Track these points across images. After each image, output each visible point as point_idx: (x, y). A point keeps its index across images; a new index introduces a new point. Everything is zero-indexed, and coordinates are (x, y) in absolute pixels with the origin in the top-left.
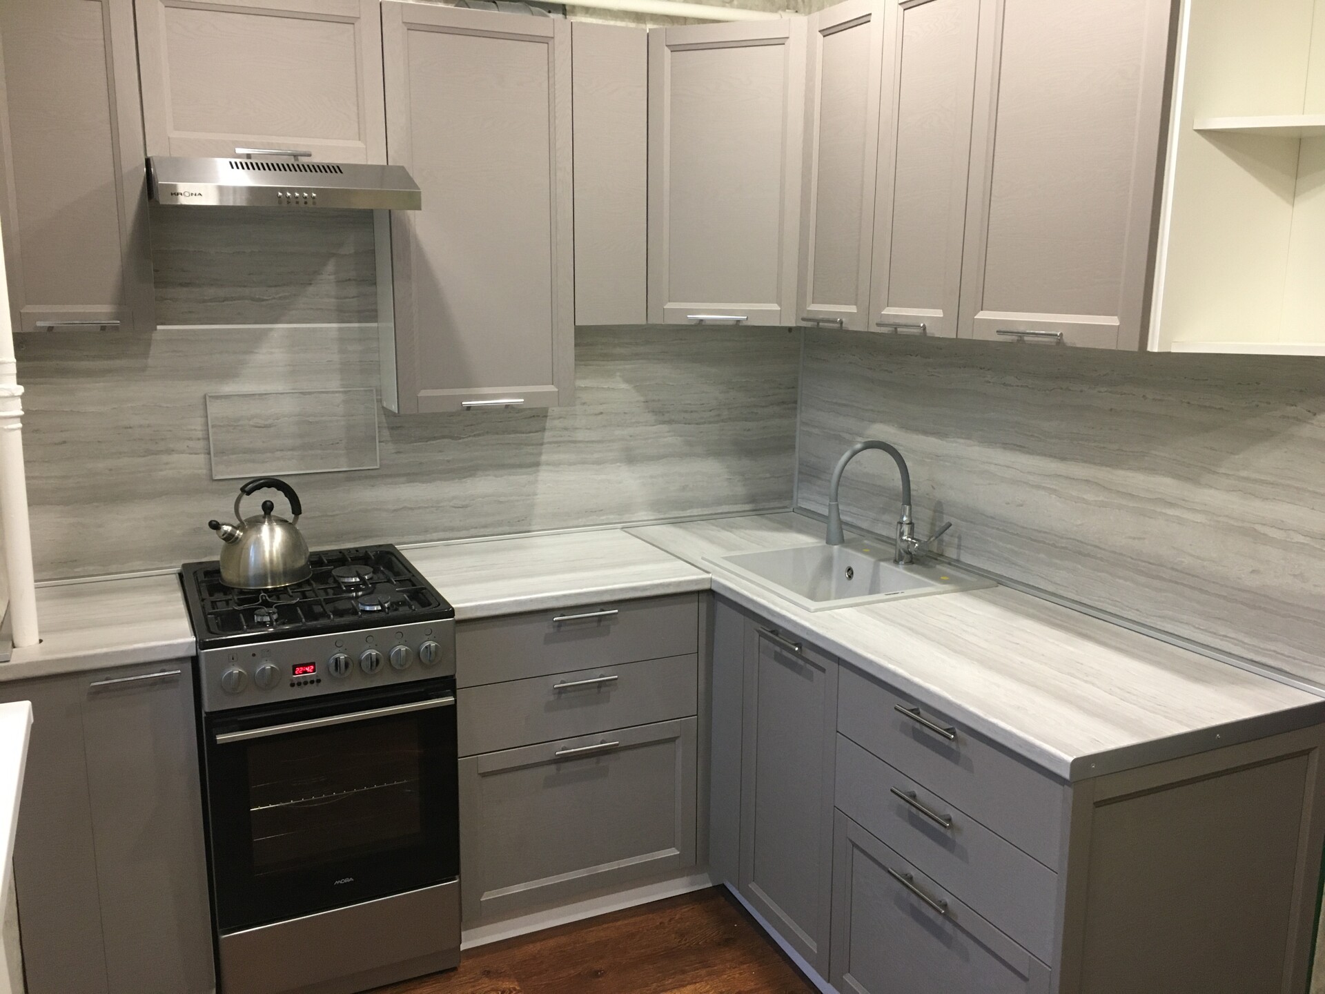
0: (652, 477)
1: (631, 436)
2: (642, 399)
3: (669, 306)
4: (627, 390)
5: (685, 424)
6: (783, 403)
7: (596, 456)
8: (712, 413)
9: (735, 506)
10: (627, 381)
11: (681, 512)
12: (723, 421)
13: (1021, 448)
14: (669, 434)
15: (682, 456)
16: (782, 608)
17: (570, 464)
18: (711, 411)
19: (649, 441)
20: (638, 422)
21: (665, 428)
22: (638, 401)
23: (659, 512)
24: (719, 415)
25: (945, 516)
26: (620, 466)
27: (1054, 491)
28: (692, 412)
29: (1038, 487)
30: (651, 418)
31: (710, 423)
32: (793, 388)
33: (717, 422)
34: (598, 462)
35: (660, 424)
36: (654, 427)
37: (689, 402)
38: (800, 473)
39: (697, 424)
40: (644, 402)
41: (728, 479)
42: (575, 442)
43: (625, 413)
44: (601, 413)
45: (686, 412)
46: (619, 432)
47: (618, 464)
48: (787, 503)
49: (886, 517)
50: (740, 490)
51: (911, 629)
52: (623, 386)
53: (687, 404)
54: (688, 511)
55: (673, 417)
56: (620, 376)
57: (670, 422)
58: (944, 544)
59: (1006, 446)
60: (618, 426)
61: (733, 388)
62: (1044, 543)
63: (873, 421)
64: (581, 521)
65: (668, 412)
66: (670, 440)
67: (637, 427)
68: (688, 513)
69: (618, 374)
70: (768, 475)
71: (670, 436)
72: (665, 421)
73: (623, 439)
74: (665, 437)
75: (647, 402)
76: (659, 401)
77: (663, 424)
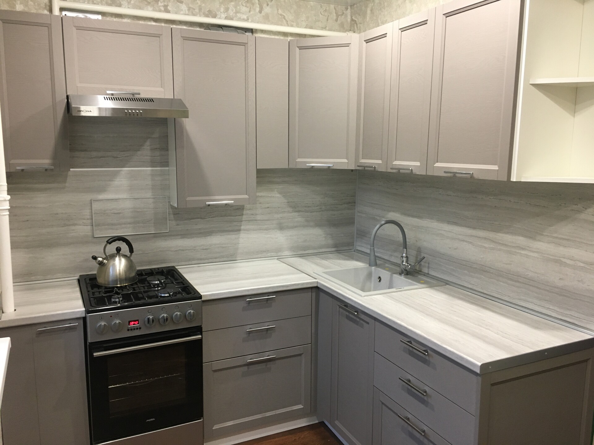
0: (290, 236)
1: (281, 218)
2: (286, 201)
3: (299, 160)
4: (280, 197)
5: (306, 212)
6: (349, 203)
7: (266, 226)
8: (318, 207)
9: (328, 249)
10: (280, 193)
11: (303, 252)
12: (322, 211)
13: (455, 224)
14: (298, 217)
15: (305, 226)
16: (349, 295)
17: (254, 230)
18: (317, 206)
19: (290, 220)
21: (296, 214)
22: (284, 202)
23: (294, 252)
24: (321, 208)
25: (422, 254)
26: (276, 231)
27: (471, 243)
28: (308, 207)
29: (463, 241)
30: (291, 209)
31: (317, 212)
32: (354, 196)
33: (320, 211)
34: (266, 229)
36: (292, 214)
37: (307, 202)
38: (357, 234)
39: (311, 212)
40: (287, 202)
41: (325, 237)
42: (256, 220)
43: (279, 207)
44: (268, 207)
45: (306, 207)
46: (276, 216)
47: (276, 230)
48: (351, 247)
49: (396, 254)
50: (330, 242)
51: (406, 304)
52: (278, 195)
53: (307, 204)
54: (307, 251)
55: (300, 209)
57: (299, 211)
58: (422, 266)
59: (449, 222)
60: (276, 213)
61: (327, 197)
62: (467, 266)
63: (390, 211)
64: (259, 256)
65: (298, 207)
66: (299, 219)
67: (284, 213)
68: (307, 252)
69: (276, 190)
70: (342, 235)
71: (299, 218)
72: (297, 211)
73: (278, 219)
74: (297, 218)
75: (288, 202)
76: (294, 202)
77: (295, 212)
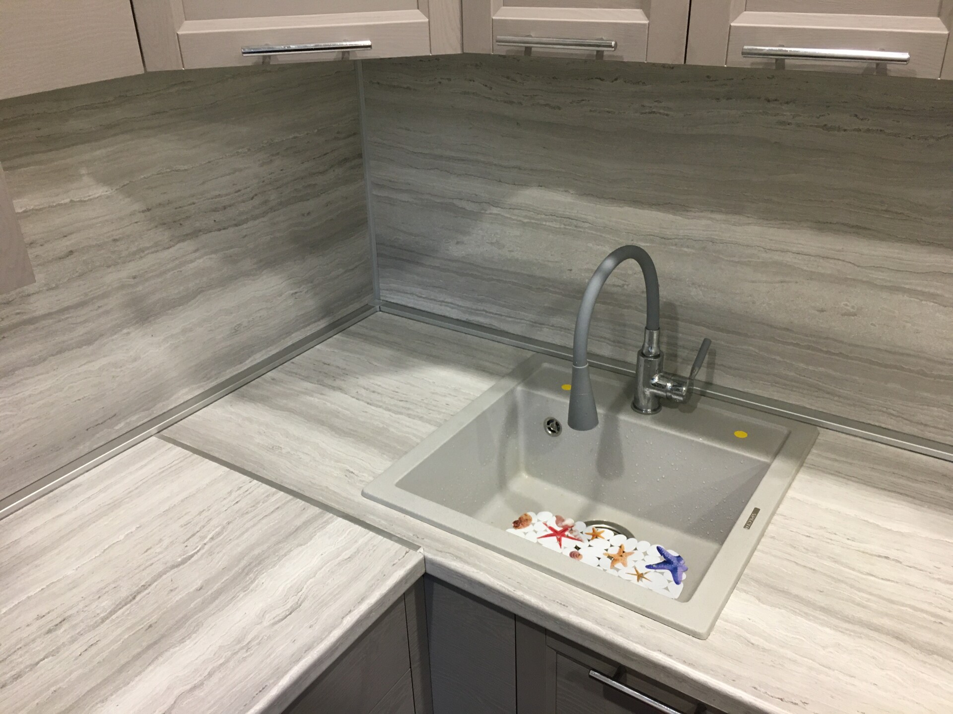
0: (184, 331)
1: (134, 278)
2: (137, 207)
3: (188, 28)
4: (108, 197)
5: (219, 230)
6: (346, 160)
7: (81, 330)
8: (256, 201)
9: (308, 328)
10: (105, 180)
11: (238, 366)
12: (272, 209)
14: (197, 254)
15: (225, 282)
17: (33, 363)
18: (252, 198)
19: (169, 275)
20: (142, 250)
21: (187, 246)
22: (133, 214)
24: (266, 202)
26: (128, 333)
28: (225, 208)
29: (895, 289)
30: (163, 235)
31: (255, 218)
33: (264, 214)
34: (88, 341)
35: (179, 242)
36: (171, 250)
37: (217, 193)
38: (379, 255)
39: (236, 225)
40: (143, 211)
41: (292, 294)
42: (31, 321)
43: (115, 240)
44: (71, 252)
45: (215, 210)
46: (112, 277)
47: (125, 331)
48: (366, 300)
50: (311, 303)
52: (101, 191)
53: (216, 197)
55: (198, 224)
56: (88, 174)
57: (195, 234)
60: (109, 267)
61: (278, 154)
64: (84, 448)
65: (188, 218)
66: (204, 262)
67: (141, 257)
68: (248, 364)
69: (83, 171)
70: (341, 270)
71: (200, 258)
72: (187, 235)
73: (123, 287)
74: (192, 261)
75: (149, 210)
76: (169, 202)
77: (183, 241)
